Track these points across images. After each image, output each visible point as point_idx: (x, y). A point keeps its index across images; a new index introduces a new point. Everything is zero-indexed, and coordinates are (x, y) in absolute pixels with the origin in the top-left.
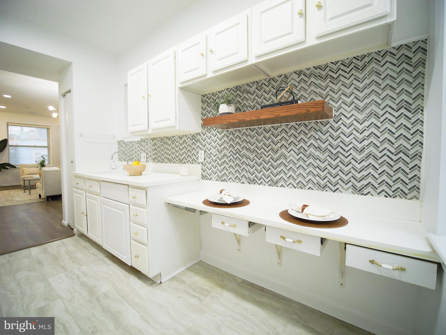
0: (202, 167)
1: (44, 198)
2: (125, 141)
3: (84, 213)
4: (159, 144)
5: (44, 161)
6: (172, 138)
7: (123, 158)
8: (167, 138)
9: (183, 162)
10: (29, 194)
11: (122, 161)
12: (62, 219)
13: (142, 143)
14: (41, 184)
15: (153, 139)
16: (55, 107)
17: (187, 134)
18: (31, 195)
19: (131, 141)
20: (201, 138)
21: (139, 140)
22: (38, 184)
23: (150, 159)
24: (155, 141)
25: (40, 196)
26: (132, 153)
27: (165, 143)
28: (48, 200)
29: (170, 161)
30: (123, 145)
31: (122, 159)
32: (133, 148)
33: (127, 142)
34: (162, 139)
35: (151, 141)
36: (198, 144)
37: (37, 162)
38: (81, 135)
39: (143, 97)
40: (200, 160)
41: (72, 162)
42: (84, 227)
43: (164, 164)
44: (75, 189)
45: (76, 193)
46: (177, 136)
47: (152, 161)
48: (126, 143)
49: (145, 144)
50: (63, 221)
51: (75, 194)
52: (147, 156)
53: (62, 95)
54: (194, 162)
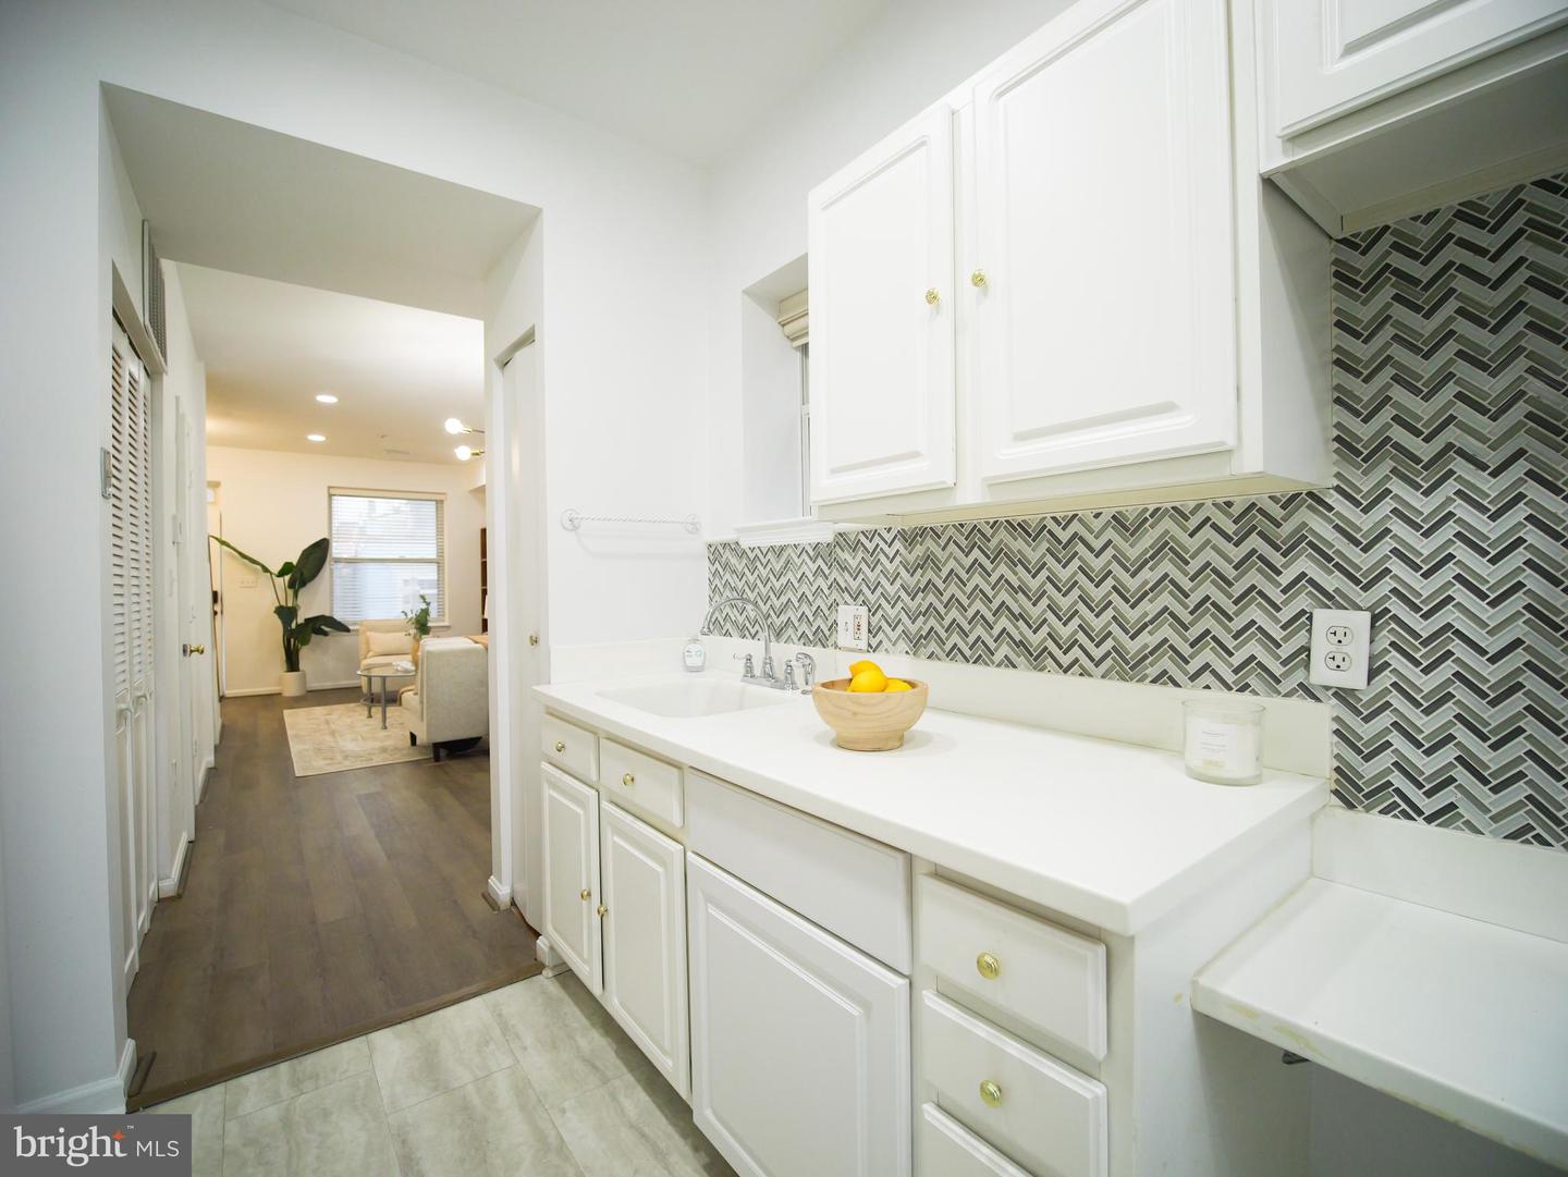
0: (1337, 719)
1: (424, 747)
2: (745, 545)
3: (589, 894)
4: (953, 559)
5: (425, 612)
6: (1051, 525)
7: (735, 623)
8: (1020, 528)
9: (1153, 672)
10: (381, 725)
11: (727, 634)
12: (486, 866)
13: (845, 556)
14: (417, 697)
15: (911, 537)
16: (465, 422)
17: (1192, 505)
18: (386, 728)
19: (778, 541)
20: (1337, 527)
21: (827, 536)
22: (409, 697)
23: (894, 635)
24: (929, 543)
25: (413, 738)
26: (784, 599)
27: (1000, 554)
28: (437, 758)
29: (1037, 659)
30: (734, 561)
31: (728, 626)
32: (790, 575)
33: (757, 551)
34: (973, 535)
35: (898, 545)
36: (1304, 564)
37: (406, 614)
38: (573, 525)
39: (932, 297)
40: (1320, 674)
41: (534, 641)
42: (585, 956)
43: (992, 670)
44: (545, 766)
45: (554, 786)
46: (1097, 516)
47: (903, 645)
48: (752, 556)
49: (859, 558)
50: (493, 881)
51: (548, 792)
52: (874, 621)
53: (497, 361)
54: (1253, 681)
